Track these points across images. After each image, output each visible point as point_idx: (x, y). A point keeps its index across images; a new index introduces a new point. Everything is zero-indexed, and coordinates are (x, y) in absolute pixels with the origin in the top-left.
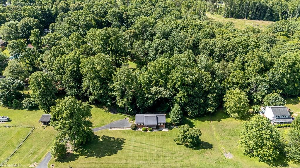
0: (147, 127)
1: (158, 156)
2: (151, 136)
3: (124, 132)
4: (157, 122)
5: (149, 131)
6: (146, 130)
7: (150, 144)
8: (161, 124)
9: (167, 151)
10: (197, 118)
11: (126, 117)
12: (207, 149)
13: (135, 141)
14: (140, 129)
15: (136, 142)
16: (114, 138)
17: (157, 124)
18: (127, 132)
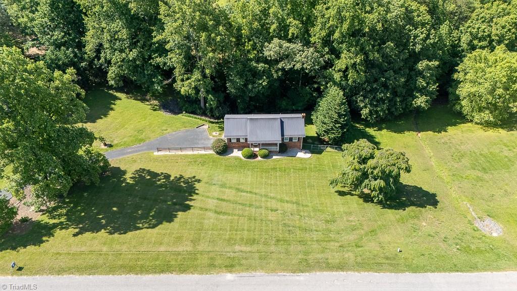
0: (256, 146)
1: (288, 229)
2: (267, 171)
3: (194, 160)
4: (283, 135)
5: (259, 158)
6: (253, 156)
7: (263, 191)
8: (291, 139)
9: (312, 214)
10: (384, 126)
11: (201, 122)
12: (422, 206)
13: (223, 186)
14: (237, 153)
15: (226, 188)
16: (167, 177)
17: (283, 139)
18: (202, 161)
